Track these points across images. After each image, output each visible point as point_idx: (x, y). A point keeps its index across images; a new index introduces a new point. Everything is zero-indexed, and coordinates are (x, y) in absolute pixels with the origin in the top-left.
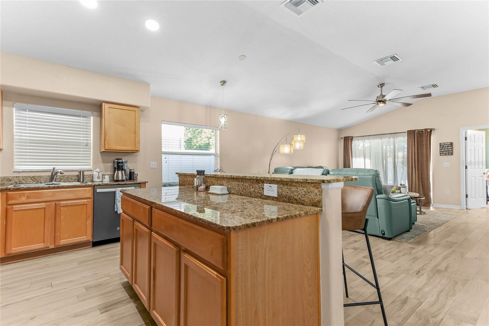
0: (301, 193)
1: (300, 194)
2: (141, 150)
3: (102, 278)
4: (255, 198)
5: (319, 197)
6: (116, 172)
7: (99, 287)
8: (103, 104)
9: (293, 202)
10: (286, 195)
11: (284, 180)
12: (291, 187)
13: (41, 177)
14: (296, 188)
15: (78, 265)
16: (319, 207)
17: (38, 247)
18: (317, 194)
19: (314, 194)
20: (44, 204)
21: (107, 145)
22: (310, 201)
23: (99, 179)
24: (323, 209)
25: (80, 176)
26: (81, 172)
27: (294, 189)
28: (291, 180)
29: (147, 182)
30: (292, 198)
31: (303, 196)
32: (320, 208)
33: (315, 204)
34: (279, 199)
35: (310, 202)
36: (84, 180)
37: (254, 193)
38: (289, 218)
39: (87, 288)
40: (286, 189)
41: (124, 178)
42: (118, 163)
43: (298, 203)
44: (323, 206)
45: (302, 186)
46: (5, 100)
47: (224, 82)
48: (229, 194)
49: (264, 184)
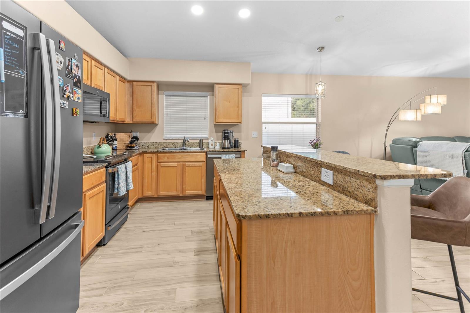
0: (355, 185)
1: (353, 186)
2: (243, 122)
3: (204, 227)
4: (315, 182)
5: (372, 194)
6: (224, 140)
7: (200, 233)
8: (215, 85)
9: (347, 193)
10: (340, 185)
11: (338, 167)
12: (345, 177)
13: (177, 143)
14: (349, 178)
15: (193, 212)
16: (371, 207)
17: (172, 194)
18: (370, 190)
19: (367, 190)
20: (176, 163)
21: (217, 119)
22: (363, 196)
23: (212, 146)
24: (378, 211)
25: (200, 143)
26: (201, 140)
27: (348, 179)
28: (344, 169)
29: (246, 151)
30: (346, 190)
31: (356, 190)
32: (373, 209)
33: (368, 201)
34: (334, 187)
35: (363, 198)
36: (203, 146)
37: (314, 176)
38: (317, 215)
39: (193, 232)
40: (340, 178)
41: (229, 146)
42: (225, 133)
43: (351, 196)
44: (378, 206)
45: (355, 177)
46: (160, 91)
47: (322, 48)
48: (295, 173)
49: (322, 168)
